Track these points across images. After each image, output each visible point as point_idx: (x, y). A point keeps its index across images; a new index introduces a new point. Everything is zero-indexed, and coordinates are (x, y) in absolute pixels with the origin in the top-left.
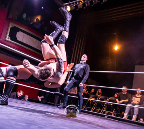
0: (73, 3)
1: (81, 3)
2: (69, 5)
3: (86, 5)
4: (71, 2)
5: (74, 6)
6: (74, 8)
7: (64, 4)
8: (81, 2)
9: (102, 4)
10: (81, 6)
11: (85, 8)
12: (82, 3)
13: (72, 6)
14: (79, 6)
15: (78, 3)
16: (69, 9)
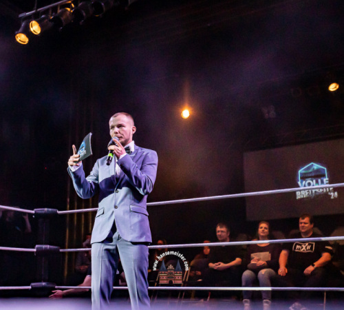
0: (46, 12)
1: (69, 9)
2: (36, 17)
3: (84, 14)
4: (38, 7)
5: (51, 20)
6: (51, 24)
7: (21, 16)
8: (69, 5)
9: (126, 8)
10: (71, 18)
11: (81, 23)
12: (72, 8)
13: (44, 19)
14: (62, 19)
15: (59, 11)
16: (35, 28)
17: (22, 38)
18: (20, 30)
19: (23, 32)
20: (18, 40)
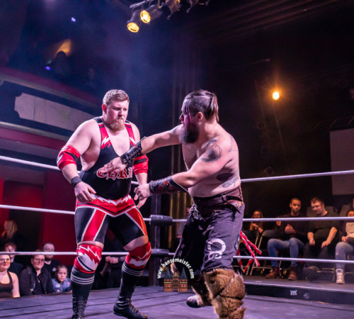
0: (155, 2)
2: (146, 7)
3: (191, 3)
5: (159, 10)
6: (160, 13)
7: (133, 6)
10: (178, 7)
11: (188, 11)
13: (153, 8)
14: (170, 8)
16: (146, 17)
17: (133, 27)
18: (132, 19)
19: (134, 22)
20: (129, 29)
